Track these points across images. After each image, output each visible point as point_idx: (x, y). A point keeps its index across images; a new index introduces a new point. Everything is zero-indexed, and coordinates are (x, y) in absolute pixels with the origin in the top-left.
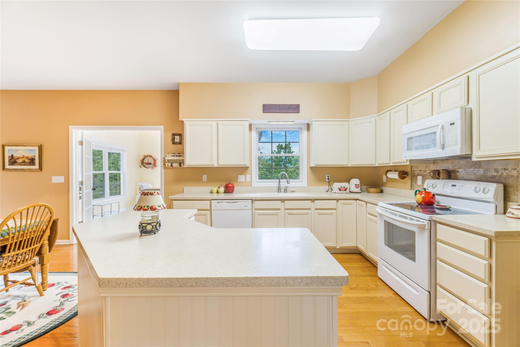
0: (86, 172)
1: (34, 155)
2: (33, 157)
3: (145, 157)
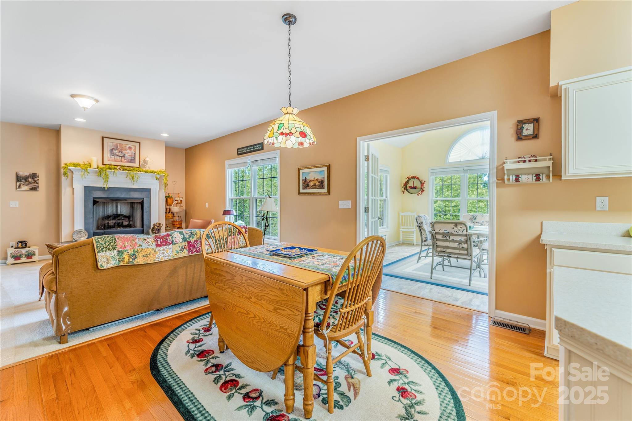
0: (372, 196)
1: (323, 177)
2: (323, 179)
3: (410, 179)
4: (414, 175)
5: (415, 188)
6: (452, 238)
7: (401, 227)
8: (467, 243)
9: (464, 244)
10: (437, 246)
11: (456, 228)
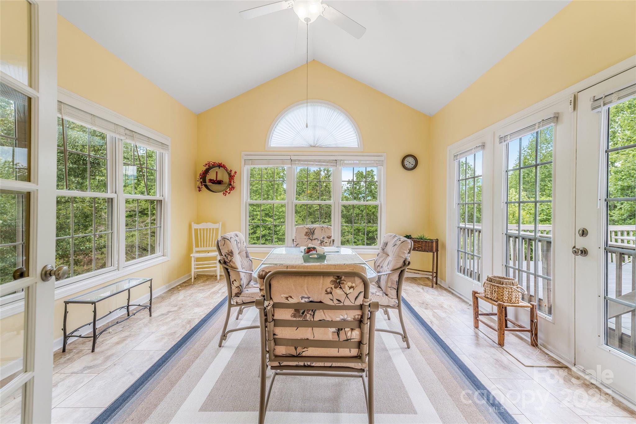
3: (210, 167)
4: (218, 161)
5: (220, 182)
6: (320, 315)
7: (195, 249)
8: (360, 327)
9: (352, 329)
10: (277, 342)
11: (338, 291)
